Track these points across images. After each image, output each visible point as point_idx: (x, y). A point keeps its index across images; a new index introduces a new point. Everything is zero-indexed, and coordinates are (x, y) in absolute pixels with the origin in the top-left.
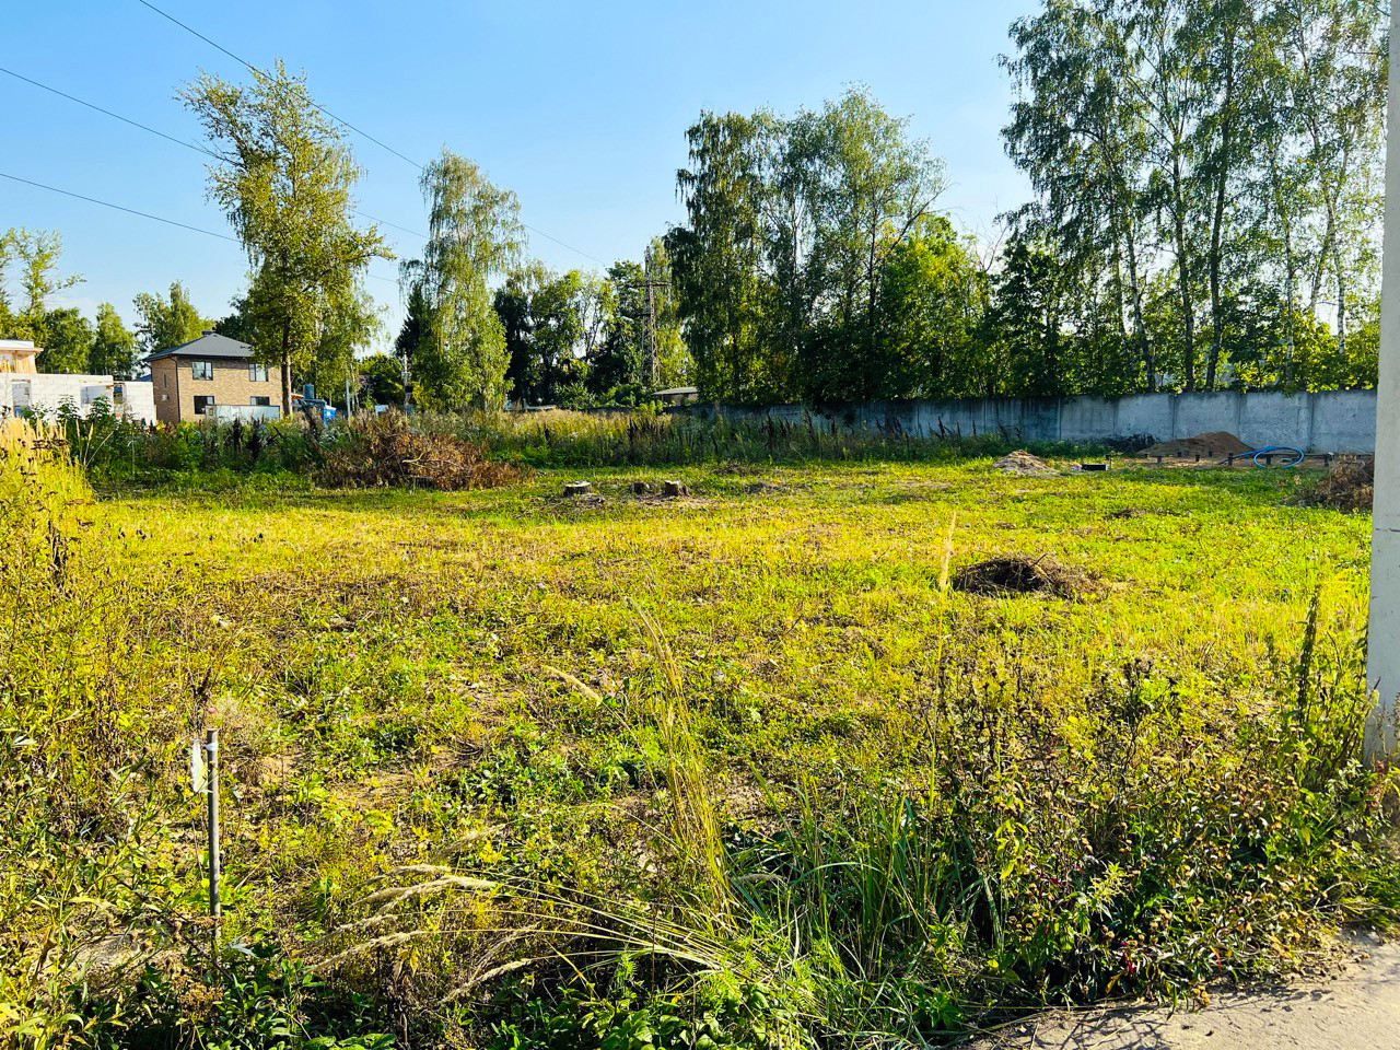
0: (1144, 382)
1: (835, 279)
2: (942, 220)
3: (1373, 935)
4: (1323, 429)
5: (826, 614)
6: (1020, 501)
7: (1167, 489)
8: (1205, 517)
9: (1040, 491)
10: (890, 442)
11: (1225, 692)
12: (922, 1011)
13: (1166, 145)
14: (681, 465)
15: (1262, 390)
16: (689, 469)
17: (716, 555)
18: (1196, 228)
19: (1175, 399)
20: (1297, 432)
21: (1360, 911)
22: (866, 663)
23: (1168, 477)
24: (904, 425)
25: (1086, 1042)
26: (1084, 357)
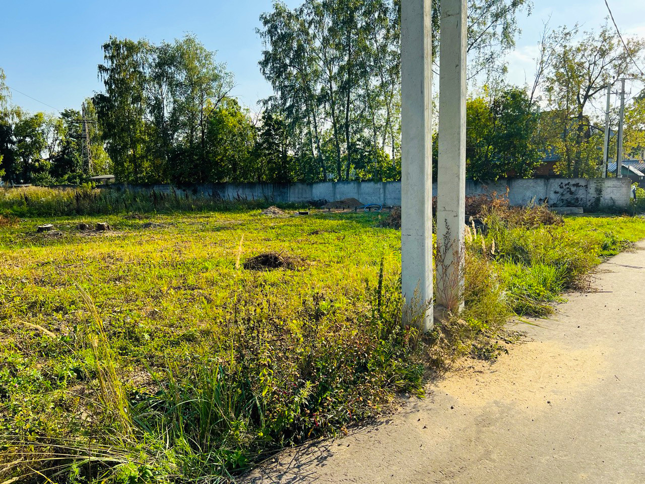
0: (322, 177)
1: (184, 125)
2: (234, 101)
3: (407, 394)
4: (389, 197)
5: (184, 285)
6: (273, 229)
7: (332, 222)
8: (346, 233)
9: (282, 224)
10: (215, 202)
11: (354, 304)
12: (229, 462)
13: (326, 76)
14: (107, 214)
15: (366, 181)
16: (111, 216)
17: (126, 259)
18: (340, 112)
19: (334, 184)
20: (379, 198)
21: (402, 385)
22: (203, 306)
23: (333, 217)
24: (221, 195)
25: (300, 460)
26: (298, 166)
